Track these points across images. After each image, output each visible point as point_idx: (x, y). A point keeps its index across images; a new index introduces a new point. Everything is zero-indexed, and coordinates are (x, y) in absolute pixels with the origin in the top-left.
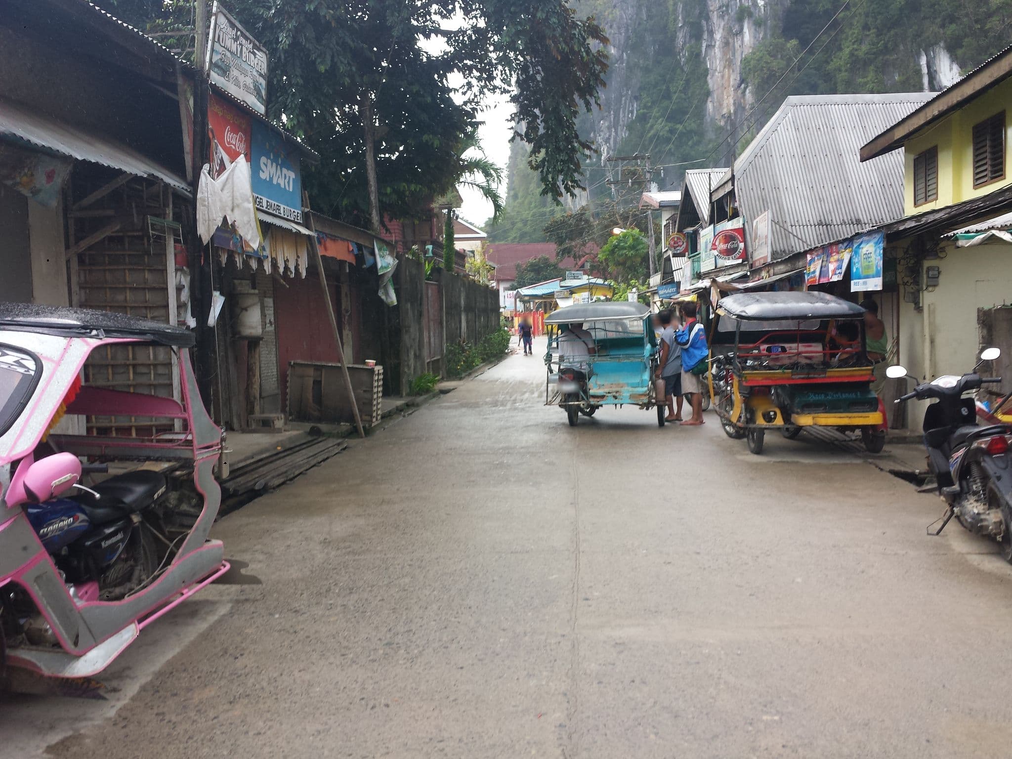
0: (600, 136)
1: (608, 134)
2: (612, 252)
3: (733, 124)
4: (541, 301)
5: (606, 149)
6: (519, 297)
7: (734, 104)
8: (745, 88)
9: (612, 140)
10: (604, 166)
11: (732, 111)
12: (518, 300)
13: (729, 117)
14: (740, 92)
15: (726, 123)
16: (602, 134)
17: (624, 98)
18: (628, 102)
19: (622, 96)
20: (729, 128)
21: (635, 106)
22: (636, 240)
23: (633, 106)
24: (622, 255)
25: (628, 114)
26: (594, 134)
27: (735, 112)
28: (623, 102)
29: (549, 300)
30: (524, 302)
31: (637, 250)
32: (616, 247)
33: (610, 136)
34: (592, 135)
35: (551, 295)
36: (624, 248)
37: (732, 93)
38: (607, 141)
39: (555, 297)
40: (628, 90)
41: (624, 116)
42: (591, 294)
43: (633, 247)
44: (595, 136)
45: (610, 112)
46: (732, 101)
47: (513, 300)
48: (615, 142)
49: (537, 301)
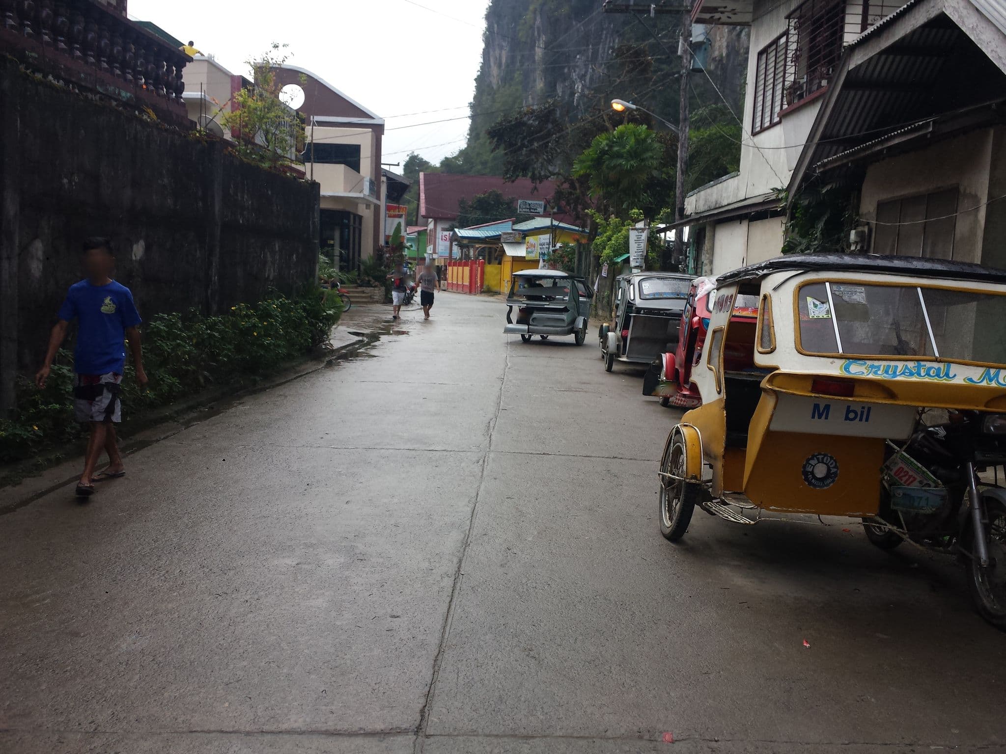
0: (575, 72)
1: (584, 70)
2: (598, 162)
3: (724, 69)
4: (483, 246)
5: (580, 87)
6: (456, 240)
7: (727, 46)
8: (741, 32)
9: (588, 77)
10: (577, 106)
11: (724, 55)
12: (454, 243)
13: (721, 60)
14: (735, 33)
15: (716, 67)
16: (577, 70)
17: (605, 32)
18: (609, 36)
19: (602, 29)
20: (719, 73)
21: (617, 41)
22: (640, 142)
23: (614, 41)
24: (615, 167)
25: (608, 50)
26: (569, 69)
27: (728, 55)
28: (604, 36)
29: (494, 246)
30: (461, 246)
31: (643, 160)
32: (603, 152)
33: (586, 72)
34: (566, 70)
35: (496, 239)
36: (619, 155)
37: (726, 35)
38: (582, 77)
39: (502, 240)
40: (610, 23)
41: (604, 52)
42: (554, 238)
43: (634, 154)
44: (570, 72)
45: (588, 45)
46: (725, 44)
47: (448, 243)
48: (591, 79)
49: (477, 246)
